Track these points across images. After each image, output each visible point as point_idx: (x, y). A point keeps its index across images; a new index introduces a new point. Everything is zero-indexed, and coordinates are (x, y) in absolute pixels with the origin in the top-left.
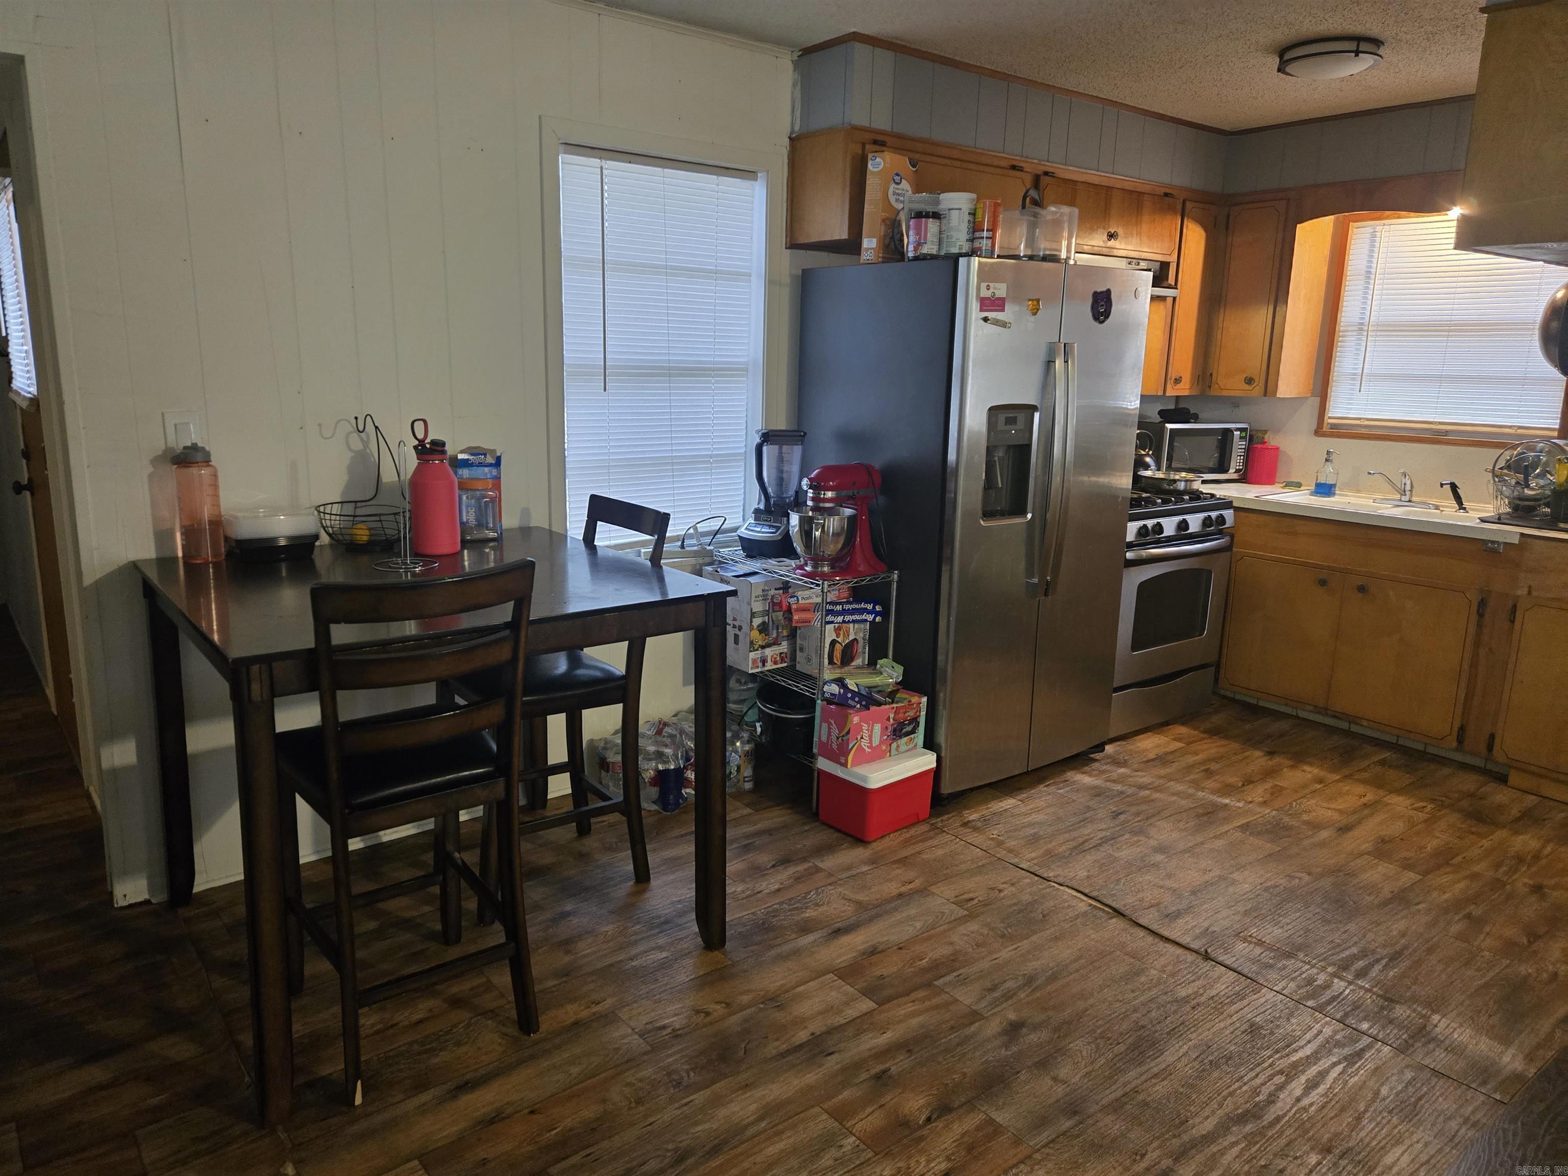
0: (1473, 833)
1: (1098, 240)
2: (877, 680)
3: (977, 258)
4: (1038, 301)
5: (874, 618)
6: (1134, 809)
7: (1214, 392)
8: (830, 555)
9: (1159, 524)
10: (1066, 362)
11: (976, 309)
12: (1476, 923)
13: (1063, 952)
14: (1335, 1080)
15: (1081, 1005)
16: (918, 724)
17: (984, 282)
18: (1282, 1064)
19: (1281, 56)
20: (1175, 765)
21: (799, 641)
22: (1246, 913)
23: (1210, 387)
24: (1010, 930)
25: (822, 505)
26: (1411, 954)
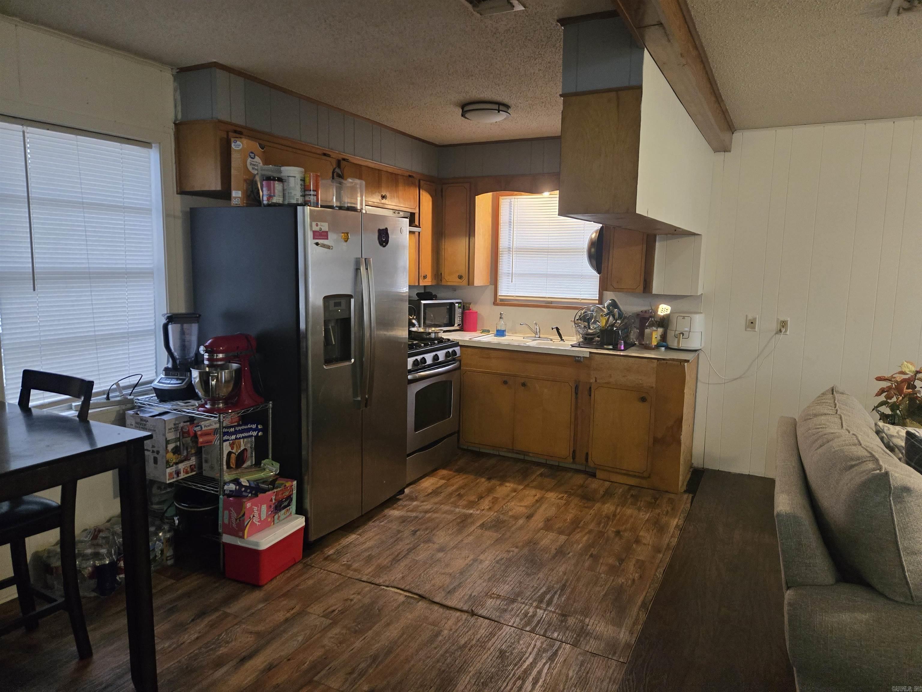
0: (586, 507)
1: (376, 199)
2: (262, 475)
3: (308, 207)
4: (348, 234)
5: (258, 434)
6: (424, 527)
7: (444, 283)
8: (223, 396)
9: (424, 358)
10: (367, 269)
11: (311, 237)
12: (595, 558)
13: (393, 632)
14: (547, 674)
15: (407, 667)
16: (291, 500)
17: (314, 221)
18: (519, 672)
19: (463, 109)
20: (443, 495)
21: (204, 456)
22: (490, 579)
23: (441, 280)
24: (359, 626)
25: (215, 363)
26: (570, 584)
